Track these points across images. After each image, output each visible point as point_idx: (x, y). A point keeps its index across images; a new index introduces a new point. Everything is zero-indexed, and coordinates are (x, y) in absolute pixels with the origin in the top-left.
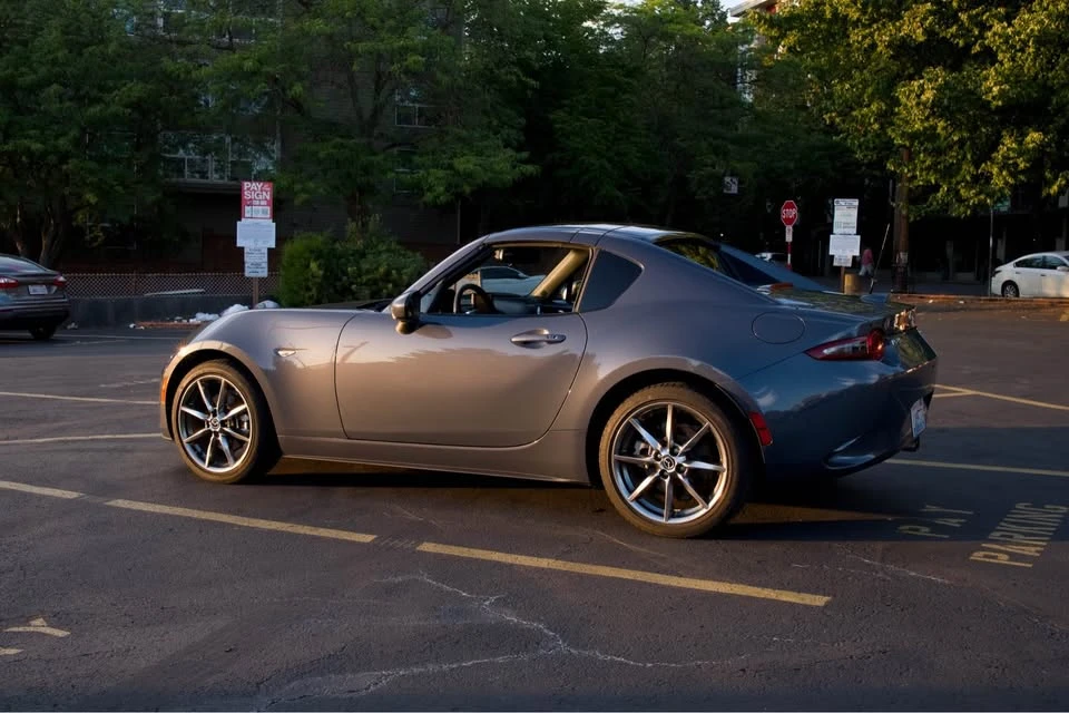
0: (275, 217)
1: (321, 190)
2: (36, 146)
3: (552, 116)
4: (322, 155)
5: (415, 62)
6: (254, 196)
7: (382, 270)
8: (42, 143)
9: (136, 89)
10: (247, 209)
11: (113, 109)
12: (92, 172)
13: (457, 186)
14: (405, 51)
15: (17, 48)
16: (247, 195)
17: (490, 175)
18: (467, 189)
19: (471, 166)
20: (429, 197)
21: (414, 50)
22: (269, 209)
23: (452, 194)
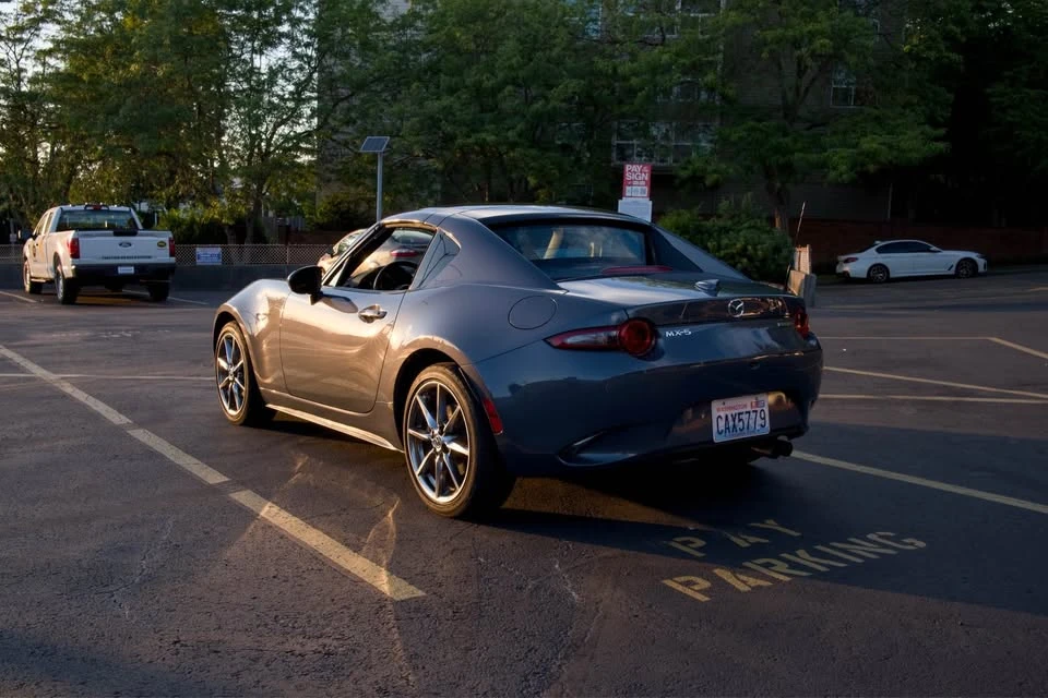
0: (651, 196)
1: (731, 170)
2: (491, 138)
3: (989, 91)
4: (734, 137)
5: (823, 46)
6: (634, 176)
7: (739, 246)
8: (497, 135)
9: (572, 85)
10: (628, 188)
11: (553, 103)
12: (534, 159)
13: (863, 165)
14: (812, 35)
15: (483, 57)
16: (628, 177)
17: (895, 153)
18: (872, 168)
19: (875, 146)
20: (832, 175)
21: (822, 34)
22: (647, 189)
23: (856, 173)
